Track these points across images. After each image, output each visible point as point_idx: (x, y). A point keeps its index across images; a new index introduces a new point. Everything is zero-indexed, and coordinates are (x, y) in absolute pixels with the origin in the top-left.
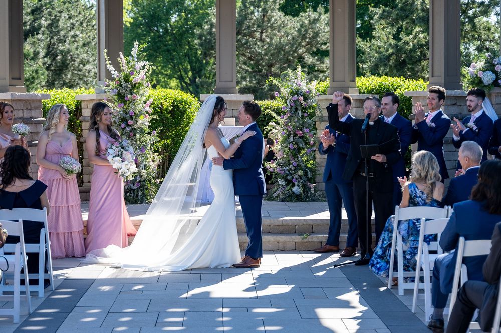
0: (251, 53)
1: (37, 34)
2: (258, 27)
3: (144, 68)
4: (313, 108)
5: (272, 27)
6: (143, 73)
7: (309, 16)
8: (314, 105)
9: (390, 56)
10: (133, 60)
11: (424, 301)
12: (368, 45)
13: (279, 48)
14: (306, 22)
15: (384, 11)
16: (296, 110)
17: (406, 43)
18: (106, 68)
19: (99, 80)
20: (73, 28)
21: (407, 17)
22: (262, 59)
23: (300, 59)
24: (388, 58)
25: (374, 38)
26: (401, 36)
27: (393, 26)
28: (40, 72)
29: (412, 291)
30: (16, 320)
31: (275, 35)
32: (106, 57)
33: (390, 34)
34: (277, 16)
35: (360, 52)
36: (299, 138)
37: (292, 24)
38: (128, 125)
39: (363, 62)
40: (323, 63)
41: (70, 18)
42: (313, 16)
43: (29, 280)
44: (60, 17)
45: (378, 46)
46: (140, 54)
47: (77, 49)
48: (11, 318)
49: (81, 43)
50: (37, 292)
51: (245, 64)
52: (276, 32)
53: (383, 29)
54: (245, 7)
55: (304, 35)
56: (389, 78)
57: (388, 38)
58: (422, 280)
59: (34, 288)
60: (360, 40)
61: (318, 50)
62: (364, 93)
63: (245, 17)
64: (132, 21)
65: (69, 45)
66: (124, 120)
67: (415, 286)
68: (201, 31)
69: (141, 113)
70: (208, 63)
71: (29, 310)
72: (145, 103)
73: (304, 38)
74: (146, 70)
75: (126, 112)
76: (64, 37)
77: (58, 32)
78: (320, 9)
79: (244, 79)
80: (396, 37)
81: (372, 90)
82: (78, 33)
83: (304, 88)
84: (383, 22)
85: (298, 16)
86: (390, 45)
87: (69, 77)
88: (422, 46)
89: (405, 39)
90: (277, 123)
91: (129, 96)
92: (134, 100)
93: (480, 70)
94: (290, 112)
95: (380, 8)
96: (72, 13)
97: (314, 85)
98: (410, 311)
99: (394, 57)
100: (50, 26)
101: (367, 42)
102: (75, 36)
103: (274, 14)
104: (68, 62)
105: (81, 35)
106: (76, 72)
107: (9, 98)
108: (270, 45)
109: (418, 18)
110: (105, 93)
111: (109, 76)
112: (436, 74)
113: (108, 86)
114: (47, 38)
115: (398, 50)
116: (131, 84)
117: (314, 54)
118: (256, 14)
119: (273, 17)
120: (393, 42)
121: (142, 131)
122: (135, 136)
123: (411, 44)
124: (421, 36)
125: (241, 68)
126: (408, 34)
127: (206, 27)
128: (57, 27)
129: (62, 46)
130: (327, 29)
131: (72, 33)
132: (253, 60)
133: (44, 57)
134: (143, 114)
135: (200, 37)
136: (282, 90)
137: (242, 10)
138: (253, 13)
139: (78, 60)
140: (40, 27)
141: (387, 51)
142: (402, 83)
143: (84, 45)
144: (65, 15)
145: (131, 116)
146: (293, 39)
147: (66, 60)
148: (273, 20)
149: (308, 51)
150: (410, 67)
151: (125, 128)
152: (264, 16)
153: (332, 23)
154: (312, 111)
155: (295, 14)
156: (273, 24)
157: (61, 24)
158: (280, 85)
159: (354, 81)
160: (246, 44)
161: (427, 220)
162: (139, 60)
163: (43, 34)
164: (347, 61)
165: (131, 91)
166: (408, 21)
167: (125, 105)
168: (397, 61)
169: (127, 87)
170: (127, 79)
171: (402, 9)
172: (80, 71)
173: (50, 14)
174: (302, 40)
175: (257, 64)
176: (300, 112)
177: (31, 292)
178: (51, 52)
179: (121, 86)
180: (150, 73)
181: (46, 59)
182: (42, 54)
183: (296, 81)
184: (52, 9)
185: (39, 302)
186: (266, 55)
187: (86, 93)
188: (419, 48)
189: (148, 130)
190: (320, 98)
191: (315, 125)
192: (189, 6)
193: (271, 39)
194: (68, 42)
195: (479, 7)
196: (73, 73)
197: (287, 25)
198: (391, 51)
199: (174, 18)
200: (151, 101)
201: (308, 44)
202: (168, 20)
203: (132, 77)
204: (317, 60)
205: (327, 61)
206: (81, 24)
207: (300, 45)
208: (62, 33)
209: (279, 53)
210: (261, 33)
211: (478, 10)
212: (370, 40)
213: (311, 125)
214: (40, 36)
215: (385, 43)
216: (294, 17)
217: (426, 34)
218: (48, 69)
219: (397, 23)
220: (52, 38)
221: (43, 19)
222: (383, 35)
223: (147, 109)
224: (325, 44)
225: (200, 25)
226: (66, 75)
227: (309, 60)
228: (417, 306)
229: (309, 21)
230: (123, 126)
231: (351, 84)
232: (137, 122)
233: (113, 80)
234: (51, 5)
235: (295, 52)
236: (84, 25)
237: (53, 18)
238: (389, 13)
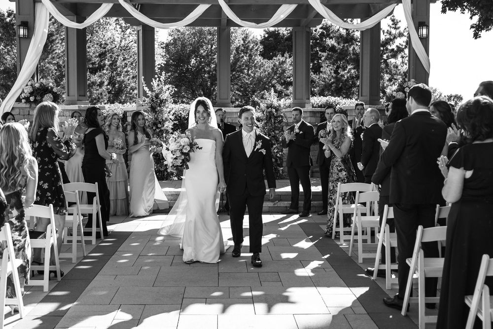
0: (242, 83)
1: (103, 70)
2: (246, 66)
3: (168, 89)
4: (282, 117)
5: (255, 66)
6: (168, 92)
7: (279, 59)
8: (282, 114)
9: (333, 83)
10: (161, 84)
11: (358, 248)
12: (318, 77)
13: (260, 80)
14: (277, 63)
15: (328, 54)
16: (270, 118)
17: (343, 76)
18: (143, 89)
19: (139, 97)
20: (126, 67)
21: (343, 59)
22: (249, 87)
23: (274, 86)
24: (331, 85)
25: (322, 72)
26: (339, 71)
27: (334, 64)
28: (104, 94)
29: (349, 241)
30: (74, 261)
31: (257, 71)
32: (143, 82)
33: (332, 70)
34: (259, 59)
35: (313, 81)
36: (272, 136)
37: (268, 65)
38: (158, 128)
39: (314, 87)
40: (288, 90)
41: (124, 60)
42: (282, 59)
43: (84, 232)
44: (118, 59)
45: (324, 78)
46: (166, 80)
47: (129, 80)
48: (71, 259)
49: (131, 76)
50: (91, 241)
51: (238, 90)
52: (258, 70)
53: (327, 66)
54: (238, 53)
55: (276, 71)
56: (333, 98)
57: (331, 73)
58: (356, 234)
59: (88, 238)
60: (312, 73)
61: (285, 81)
62: (316, 107)
63: (237, 60)
64: (165, 63)
65: (123, 77)
66: (155, 124)
67: (351, 237)
68: (209, 68)
69: (166, 120)
70: (214, 90)
71: (84, 254)
72: (169, 113)
73: (276, 73)
74: (170, 91)
75: (156, 119)
76: (120, 72)
77: (117, 69)
78: (286, 55)
79: (237, 100)
80: (336, 72)
81: (321, 105)
82: (129, 69)
83: (275, 102)
84: (328, 62)
85: (272, 59)
86: (333, 76)
87: (123, 98)
88: (353, 78)
89: (342, 73)
90: (258, 127)
91: (158, 108)
92: (162, 111)
93: (395, 91)
94: (266, 119)
95: (326, 52)
96: (126, 56)
97: (282, 102)
98: (347, 255)
99: (334, 85)
100: (111, 65)
101: (317, 75)
102: (127, 71)
103: (257, 58)
104: (123, 88)
105: (131, 71)
106: (128, 95)
107: (77, 108)
108: (254, 77)
109: (351, 58)
110: (143, 106)
111: (145, 94)
112: (364, 94)
113: (144, 101)
114: (109, 73)
115: (338, 80)
116: (160, 100)
117: (282, 84)
118: (245, 58)
119: (256, 59)
120: (334, 75)
121: (167, 132)
122: (162, 134)
123: (346, 76)
124: (353, 71)
125: (235, 93)
126: (344, 70)
127: (213, 66)
128: (116, 65)
129: (119, 78)
130: (291, 68)
131: (125, 70)
132: (242, 88)
133: (107, 85)
134: (168, 120)
135: (209, 72)
136: (261, 104)
137: (236, 55)
138: (243, 57)
139: (129, 87)
140: (105, 65)
141: (331, 80)
142: (341, 101)
143: (133, 77)
144: (121, 58)
145: (160, 121)
146: (269, 74)
147: (122, 87)
148: (256, 62)
149: (278, 82)
150: (344, 91)
151: (156, 129)
152: (250, 59)
153: (295, 64)
154: (280, 119)
155: (270, 58)
156: (256, 64)
157: (118, 63)
158: (260, 101)
159: (309, 99)
160: (238, 77)
161: (360, 192)
162: (165, 84)
163: (107, 70)
164: (304, 86)
165: (159, 104)
166: (344, 61)
167: (156, 114)
168: (336, 87)
169: (157, 102)
170: (157, 96)
171: (340, 53)
172: (131, 94)
173: (111, 57)
174: (274, 75)
175: (246, 90)
176: (273, 120)
177: (85, 241)
178: (112, 82)
179: (153, 101)
180: (172, 93)
181: (108, 86)
182: (106, 83)
183: (270, 98)
184: (113, 53)
185: (91, 248)
186: (251, 84)
187: (130, 106)
188: (351, 79)
189: (171, 131)
190: (286, 110)
191: (282, 128)
192: (202, 53)
193: (255, 74)
194: (123, 75)
195: (390, 52)
196: (126, 95)
197: (265, 65)
198: (332, 80)
199: (193, 61)
200: (173, 111)
201: (278, 77)
202: (189, 62)
203: (160, 96)
204: (284, 88)
205: (291, 89)
206: (132, 64)
207: (273, 78)
208: (119, 69)
209: (260, 83)
210: (248, 70)
211: (390, 54)
212: (319, 74)
213: (280, 128)
214: (105, 71)
215: (329, 76)
216: (269, 60)
217: (355, 70)
218: (109, 93)
219: (337, 63)
220: (112, 72)
221: (107, 60)
222: (327, 70)
223: (171, 117)
224: (290, 77)
225: (209, 65)
226: (121, 97)
227: (279, 87)
228: (352, 251)
229: (279, 62)
230: (154, 128)
231: (307, 101)
232: (164, 125)
233: (148, 97)
234: (112, 51)
235: (270, 82)
236: (134, 64)
237: (113, 59)
238: (332, 56)
